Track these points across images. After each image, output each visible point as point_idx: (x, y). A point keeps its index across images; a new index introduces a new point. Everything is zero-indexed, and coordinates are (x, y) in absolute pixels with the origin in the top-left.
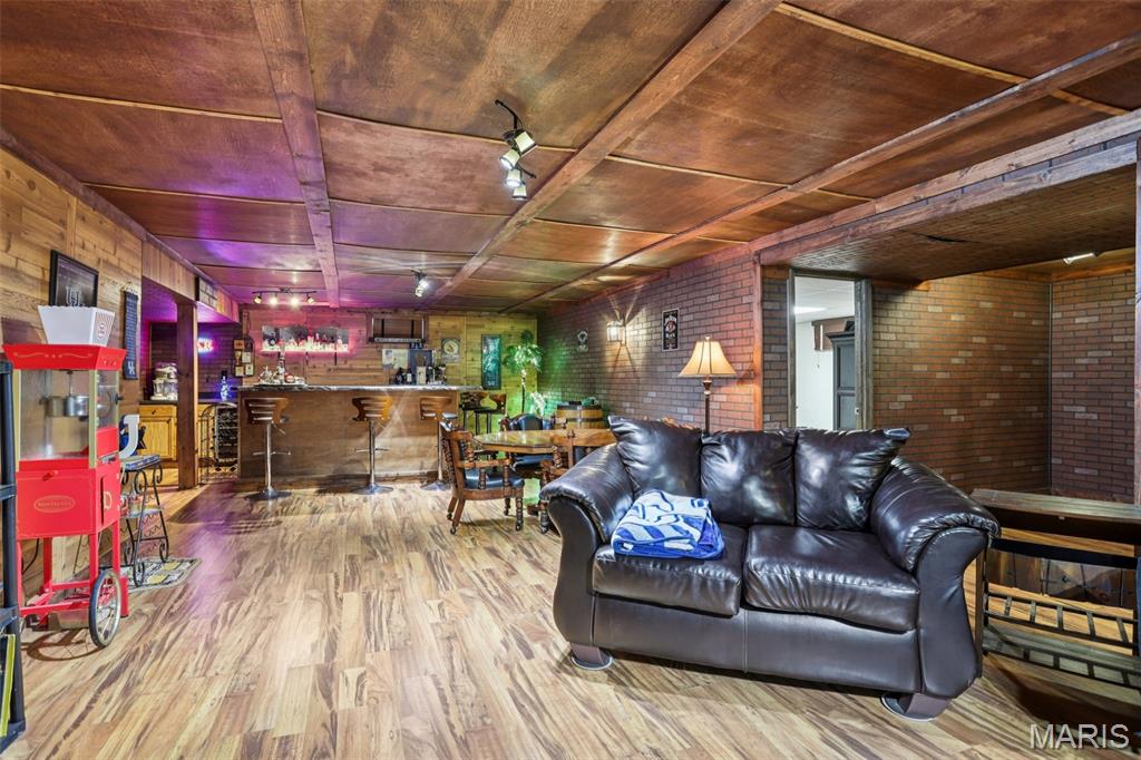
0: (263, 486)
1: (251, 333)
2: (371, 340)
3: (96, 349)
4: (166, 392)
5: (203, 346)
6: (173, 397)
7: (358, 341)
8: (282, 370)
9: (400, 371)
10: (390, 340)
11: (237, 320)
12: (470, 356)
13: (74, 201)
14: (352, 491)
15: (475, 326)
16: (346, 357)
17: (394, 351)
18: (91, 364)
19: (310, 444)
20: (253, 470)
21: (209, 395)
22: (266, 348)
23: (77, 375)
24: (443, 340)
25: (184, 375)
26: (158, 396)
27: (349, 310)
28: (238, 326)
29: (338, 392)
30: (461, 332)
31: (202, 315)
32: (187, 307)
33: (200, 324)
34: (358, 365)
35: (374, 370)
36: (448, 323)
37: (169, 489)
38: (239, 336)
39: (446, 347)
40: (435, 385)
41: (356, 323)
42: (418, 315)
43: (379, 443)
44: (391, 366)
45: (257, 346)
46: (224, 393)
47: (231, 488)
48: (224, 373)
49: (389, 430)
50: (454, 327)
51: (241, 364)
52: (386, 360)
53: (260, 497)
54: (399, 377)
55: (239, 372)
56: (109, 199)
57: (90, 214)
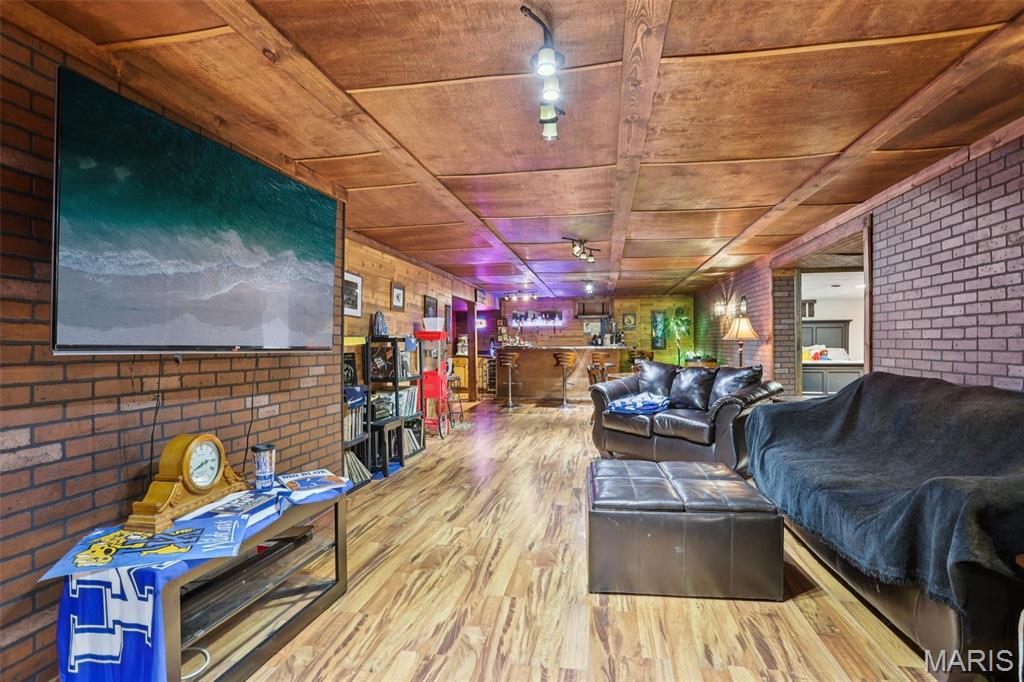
0: (508, 401)
1: (507, 315)
2: (576, 317)
3: (439, 333)
4: (463, 351)
5: (480, 324)
6: (466, 353)
7: (568, 317)
8: (518, 338)
9: (595, 337)
10: (588, 317)
11: (498, 308)
12: (643, 326)
13: (430, 273)
14: (554, 406)
15: (646, 305)
16: (561, 329)
17: (591, 324)
18: (438, 338)
19: (533, 379)
20: (503, 392)
21: (484, 353)
22: (514, 324)
23: (434, 342)
24: (624, 315)
25: (471, 341)
26: (459, 353)
27: (562, 299)
28: (499, 311)
29: (547, 350)
30: (636, 309)
31: (480, 307)
32: (471, 305)
33: (478, 312)
34: (568, 333)
35: (579, 337)
36: (627, 304)
37: (464, 401)
38: (500, 318)
39: (626, 320)
40: (615, 346)
41: (567, 306)
42: (607, 299)
43: (570, 380)
44: (589, 334)
45: (509, 323)
46: (492, 352)
47: (494, 402)
48: (492, 340)
49: (577, 373)
50: (632, 306)
51: (501, 334)
52: (586, 330)
53: (506, 405)
54: (594, 341)
55: (500, 339)
56: (440, 268)
57: (435, 276)
